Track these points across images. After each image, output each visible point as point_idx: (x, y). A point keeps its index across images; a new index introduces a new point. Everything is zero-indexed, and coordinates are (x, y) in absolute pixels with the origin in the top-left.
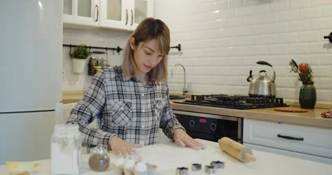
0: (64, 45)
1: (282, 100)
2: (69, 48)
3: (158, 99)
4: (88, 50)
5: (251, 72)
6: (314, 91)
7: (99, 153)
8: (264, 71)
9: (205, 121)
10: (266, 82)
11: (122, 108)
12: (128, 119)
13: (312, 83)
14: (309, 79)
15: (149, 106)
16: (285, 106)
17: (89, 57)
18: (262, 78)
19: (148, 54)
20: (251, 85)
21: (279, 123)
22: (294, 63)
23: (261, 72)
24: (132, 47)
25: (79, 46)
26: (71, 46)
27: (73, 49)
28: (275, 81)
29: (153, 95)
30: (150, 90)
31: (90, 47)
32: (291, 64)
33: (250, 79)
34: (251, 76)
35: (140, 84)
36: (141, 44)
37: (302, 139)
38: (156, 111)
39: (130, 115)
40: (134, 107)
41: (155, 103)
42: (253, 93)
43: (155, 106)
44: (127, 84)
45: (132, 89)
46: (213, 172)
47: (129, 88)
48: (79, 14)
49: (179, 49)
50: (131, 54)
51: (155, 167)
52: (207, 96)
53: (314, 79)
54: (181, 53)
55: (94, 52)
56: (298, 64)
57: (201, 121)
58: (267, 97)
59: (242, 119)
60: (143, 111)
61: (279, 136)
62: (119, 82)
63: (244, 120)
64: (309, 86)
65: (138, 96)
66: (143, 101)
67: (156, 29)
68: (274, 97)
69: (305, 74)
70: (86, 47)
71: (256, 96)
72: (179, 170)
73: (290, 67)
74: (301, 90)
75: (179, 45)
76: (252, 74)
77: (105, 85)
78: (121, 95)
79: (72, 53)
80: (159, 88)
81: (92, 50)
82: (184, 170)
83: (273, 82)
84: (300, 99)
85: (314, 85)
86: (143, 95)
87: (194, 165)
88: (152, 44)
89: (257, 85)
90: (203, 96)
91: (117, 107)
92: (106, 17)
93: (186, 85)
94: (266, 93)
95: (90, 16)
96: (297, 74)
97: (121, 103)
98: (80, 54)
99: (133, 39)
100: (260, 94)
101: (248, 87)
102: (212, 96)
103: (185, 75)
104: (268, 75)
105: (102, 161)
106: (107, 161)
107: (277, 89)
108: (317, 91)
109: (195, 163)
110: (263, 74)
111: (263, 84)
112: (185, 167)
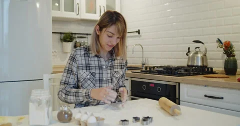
0: (53, 33)
1: (212, 69)
2: (60, 34)
3: (117, 70)
4: (74, 35)
5: (189, 48)
6: (235, 62)
7: (64, 109)
8: (199, 48)
9: (153, 85)
10: (199, 55)
11: (89, 77)
12: (93, 85)
13: (234, 56)
14: (231, 53)
15: (109, 75)
16: (215, 73)
17: (74, 41)
18: (197, 53)
19: (110, 37)
20: (189, 58)
21: (206, 86)
22: (219, 41)
23: (196, 48)
24: (98, 33)
25: (67, 33)
26: (61, 33)
27: (62, 35)
28: (207, 55)
29: (112, 67)
30: (111, 63)
31: (75, 34)
32: (217, 42)
33: (189, 54)
34: (189, 52)
35: (102, 59)
36: (104, 29)
37: (222, 98)
38: (114, 79)
39: (94, 82)
40: (97, 76)
41: (113, 73)
42: (190, 64)
43: (113, 75)
44: (93, 59)
45: (97, 63)
46: (147, 124)
47: (94, 62)
48: (65, 10)
49: (139, 33)
50: (97, 38)
51: (103, 119)
52: (157, 67)
53: (235, 53)
54: (141, 36)
55: (78, 37)
56: (223, 41)
57: (151, 85)
58: (201, 67)
59: (179, 83)
60: (105, 79)
61: (206, 96)
62: (87, 58)
63: (181, 85)
64: (231, 58)
65: (100, 68)
66: (104, 72)
67: (114, 18)
68: (206, 67)
69: (228, 49)
70: (72, 34)
71: (192, 66)
72: (121, 122)
73: (217, 44)
74: (226, 61)
75: (139, 30)
76: (190, 50)
77: (77, 59)
78: (88, 67)
79: (62, 38)
80: (117, 62)
81: (77, 36)
82: (125, 122)
83: (205, 55)
84: (225, 68)
85: (236, 57)
86: (104, 67)
87: (134, 118)
88: (112, 29)
89: (193, 58)
90: (154, 67)
91: (85, 75)
92: (85, 11)
93: (144, 59)
94: (200, 64)
95: (73, 11)
96: (222, 49)
97: (88, 73)
98: (67, 38)
99: (98, 26)
100: (195, 64)
101: (187, 60)
102: (161, 67)
103: (143, 52)
104: (201, 50)
105: (66, 115)
106: (70, 115)
107: (208, 60)
108: (238, 61)
109: (135, 116)
110: (197, 50)
111: (198, 57)
112: (127, 119)
